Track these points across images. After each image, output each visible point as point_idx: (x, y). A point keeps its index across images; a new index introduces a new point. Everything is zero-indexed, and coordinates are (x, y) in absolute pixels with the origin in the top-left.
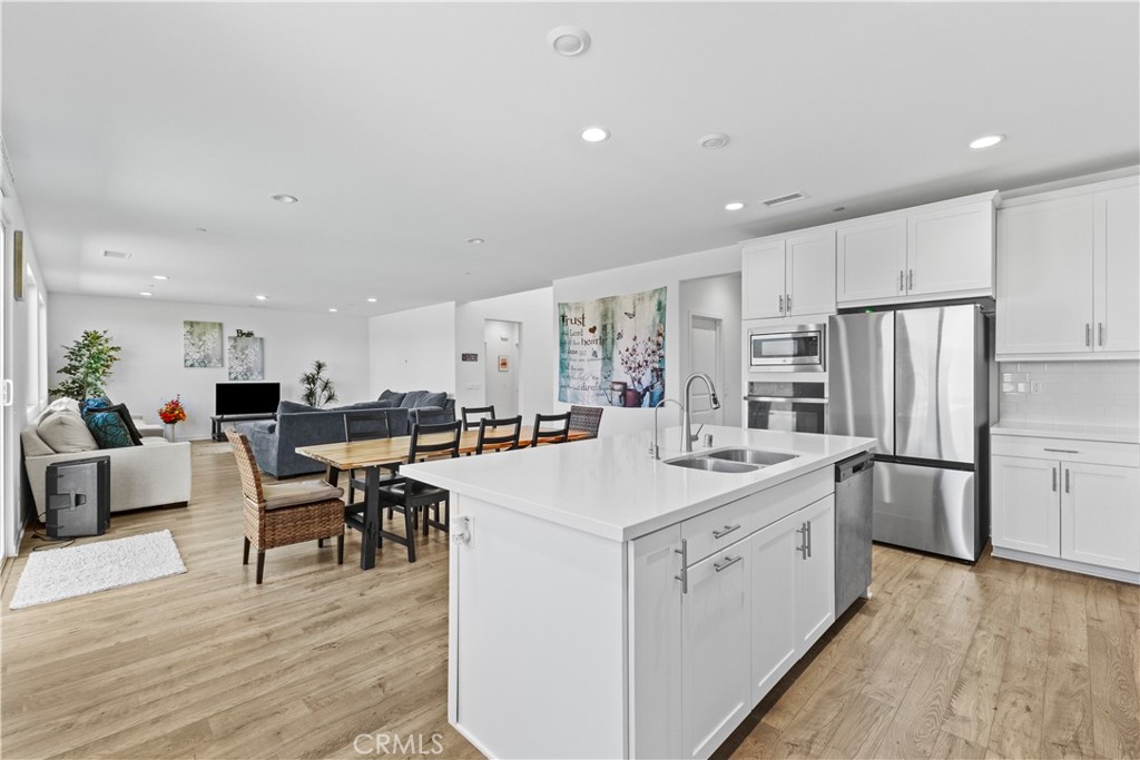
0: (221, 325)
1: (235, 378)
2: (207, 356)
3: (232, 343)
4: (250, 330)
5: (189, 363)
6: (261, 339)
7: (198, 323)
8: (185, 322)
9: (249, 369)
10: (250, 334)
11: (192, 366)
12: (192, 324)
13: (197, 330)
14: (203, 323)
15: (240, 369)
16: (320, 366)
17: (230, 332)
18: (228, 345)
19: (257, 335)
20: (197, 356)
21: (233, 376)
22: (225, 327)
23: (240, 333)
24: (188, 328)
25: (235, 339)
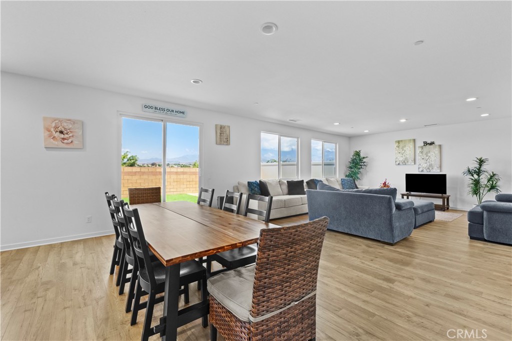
0: (414, 140)
1: (422, 171)
2: (406, 159)
3: (420, 150)
4: (432, 141)
5: (397, 163)
6: (440, 146)
7: (402, 141)
8: (396, 142)
9: (431, 165)
10: (432, 143)
11: (399, 164)
12: (399, 142)
13: (401, 145)
14: (405, 140)
15: (425, 165)
16: (481, 162)
17: (420, 143)
18: (418, 151)
19: (437, 143)
20: (401, 159)
21: (421, 170)
22: (417, 141)
23: (426, 144)
24: (397, 144)
25: (422, 147)
